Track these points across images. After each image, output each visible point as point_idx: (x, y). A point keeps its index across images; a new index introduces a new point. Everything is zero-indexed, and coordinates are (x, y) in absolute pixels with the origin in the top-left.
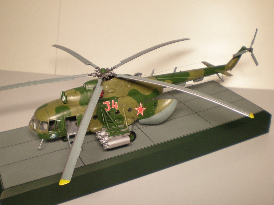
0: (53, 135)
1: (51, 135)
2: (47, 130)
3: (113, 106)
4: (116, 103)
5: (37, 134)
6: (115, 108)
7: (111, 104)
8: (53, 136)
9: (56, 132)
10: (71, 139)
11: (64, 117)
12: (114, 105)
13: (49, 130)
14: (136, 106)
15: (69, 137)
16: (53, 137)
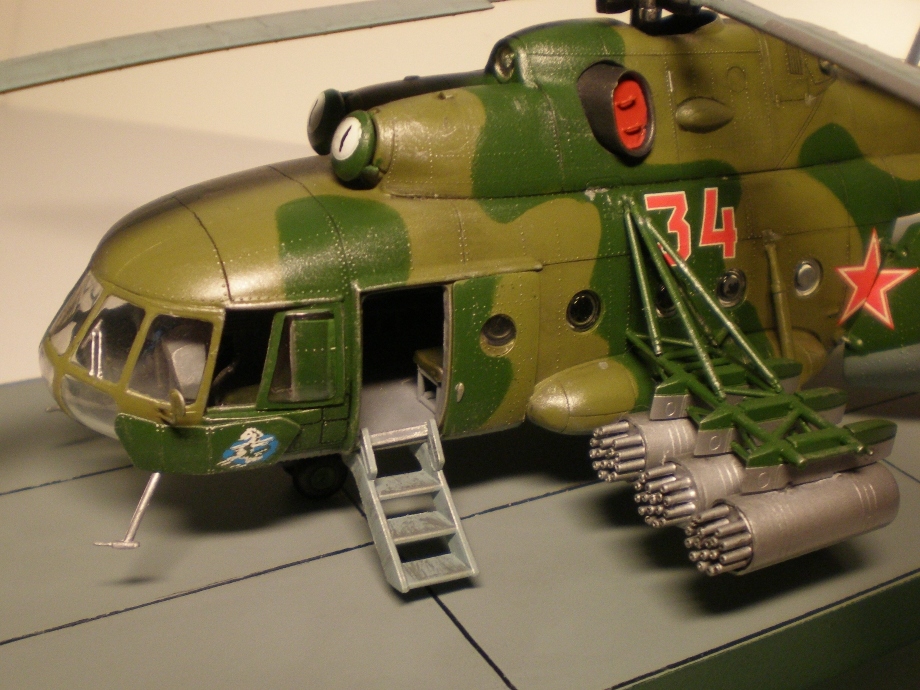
0: (251, 436)
1: (234, 434)
2: (204, 396)
3: (710, 237)
4: (728, 214)
5: (108, 429)
6: (717, 251)
7: (694, 217)
8: (252, 445)
9: (277, 418)
10: (386, 480)
11: (352, 291)
12: (715, 230)
13: (217, 395)
14: (849, 249)
15: (368, 463)
16: (248, 460)
